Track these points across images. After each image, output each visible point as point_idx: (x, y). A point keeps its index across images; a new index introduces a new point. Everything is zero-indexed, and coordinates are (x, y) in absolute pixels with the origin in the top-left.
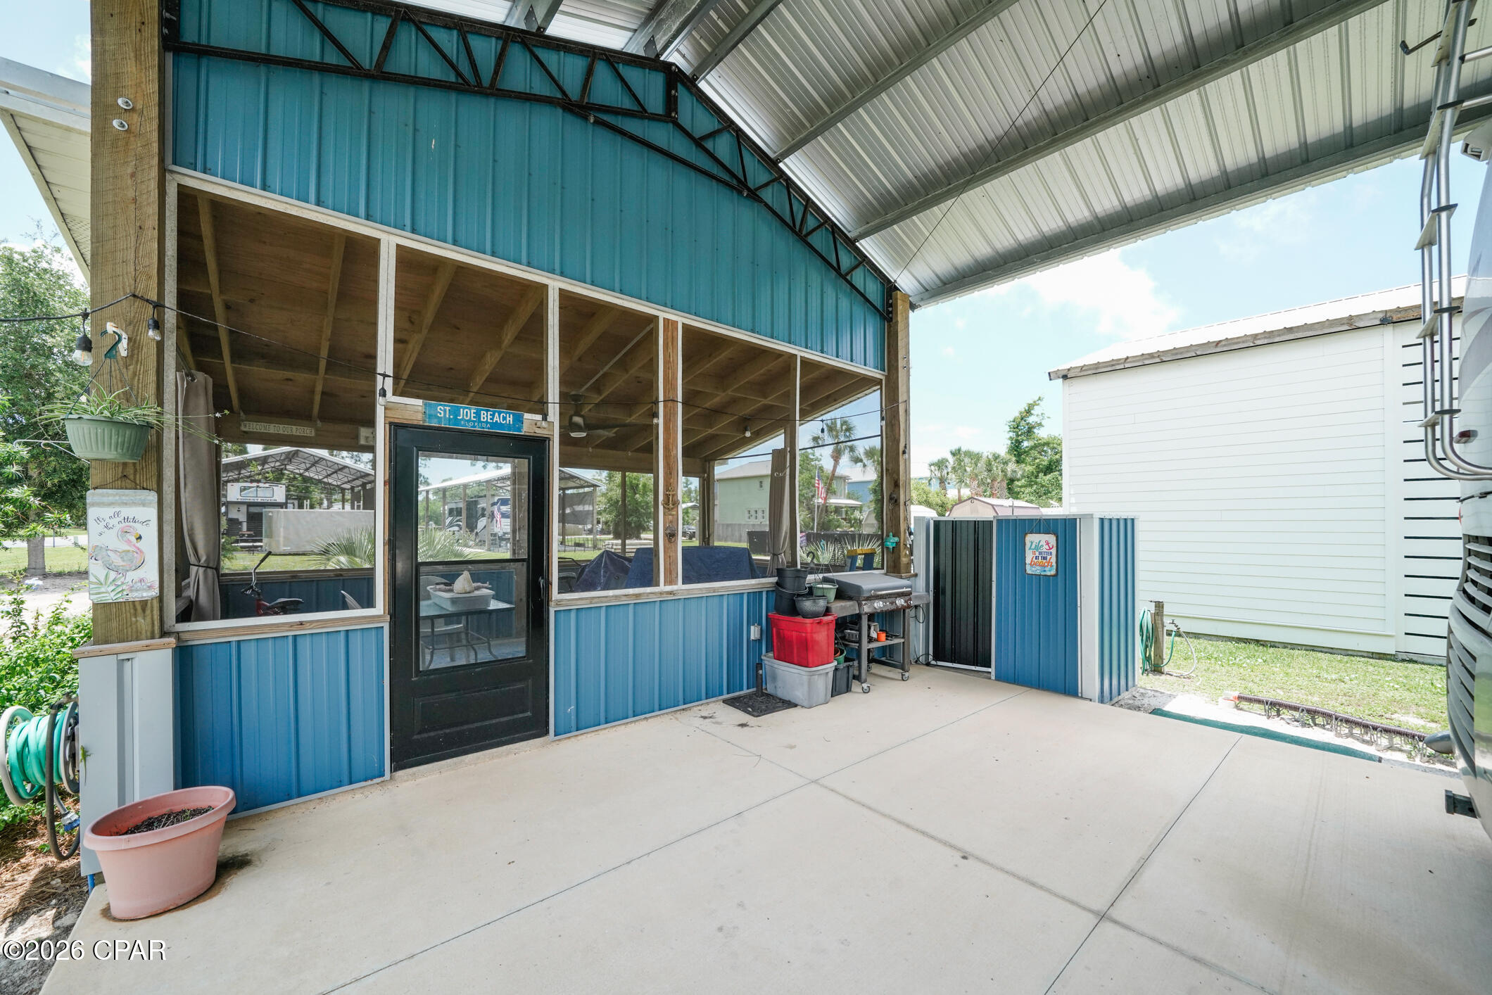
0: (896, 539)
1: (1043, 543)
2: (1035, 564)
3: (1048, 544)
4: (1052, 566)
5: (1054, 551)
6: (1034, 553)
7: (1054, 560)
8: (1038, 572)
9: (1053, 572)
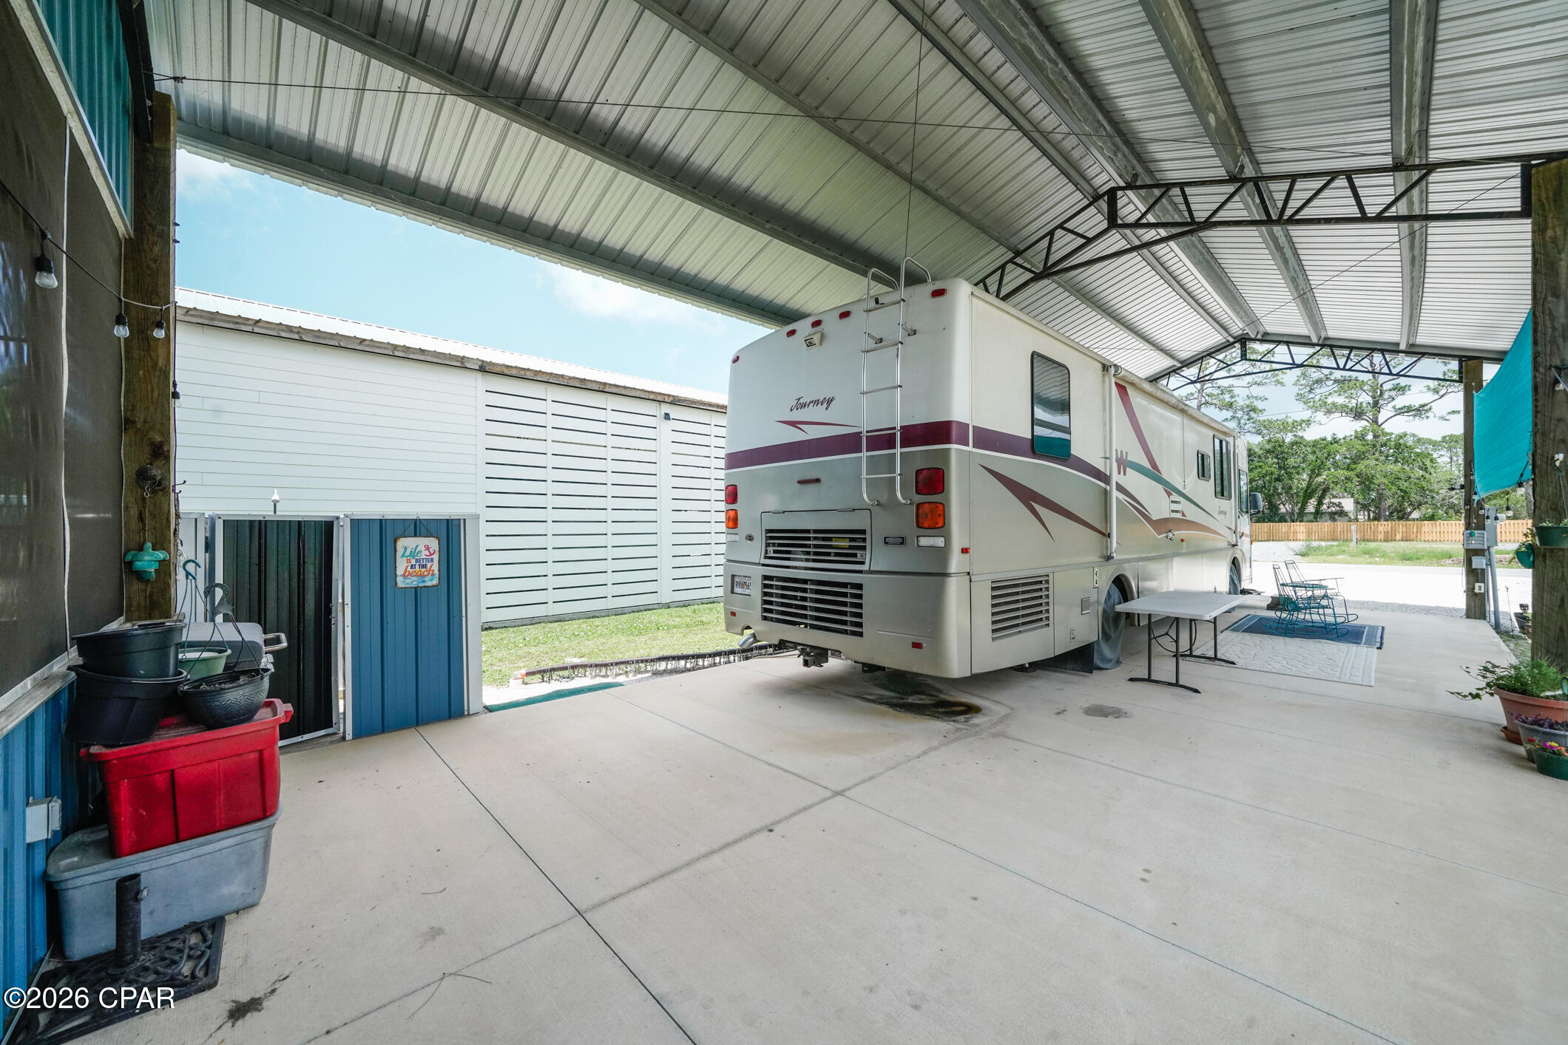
0: (161, 555)
1: (421, 548)
2: (411, 574)
3: (428, 549)
4: (433, 575)
5: (436, 557)
6: (408, 561)
7: (435, 568)
8: (415, 584)
9: (435, 582)
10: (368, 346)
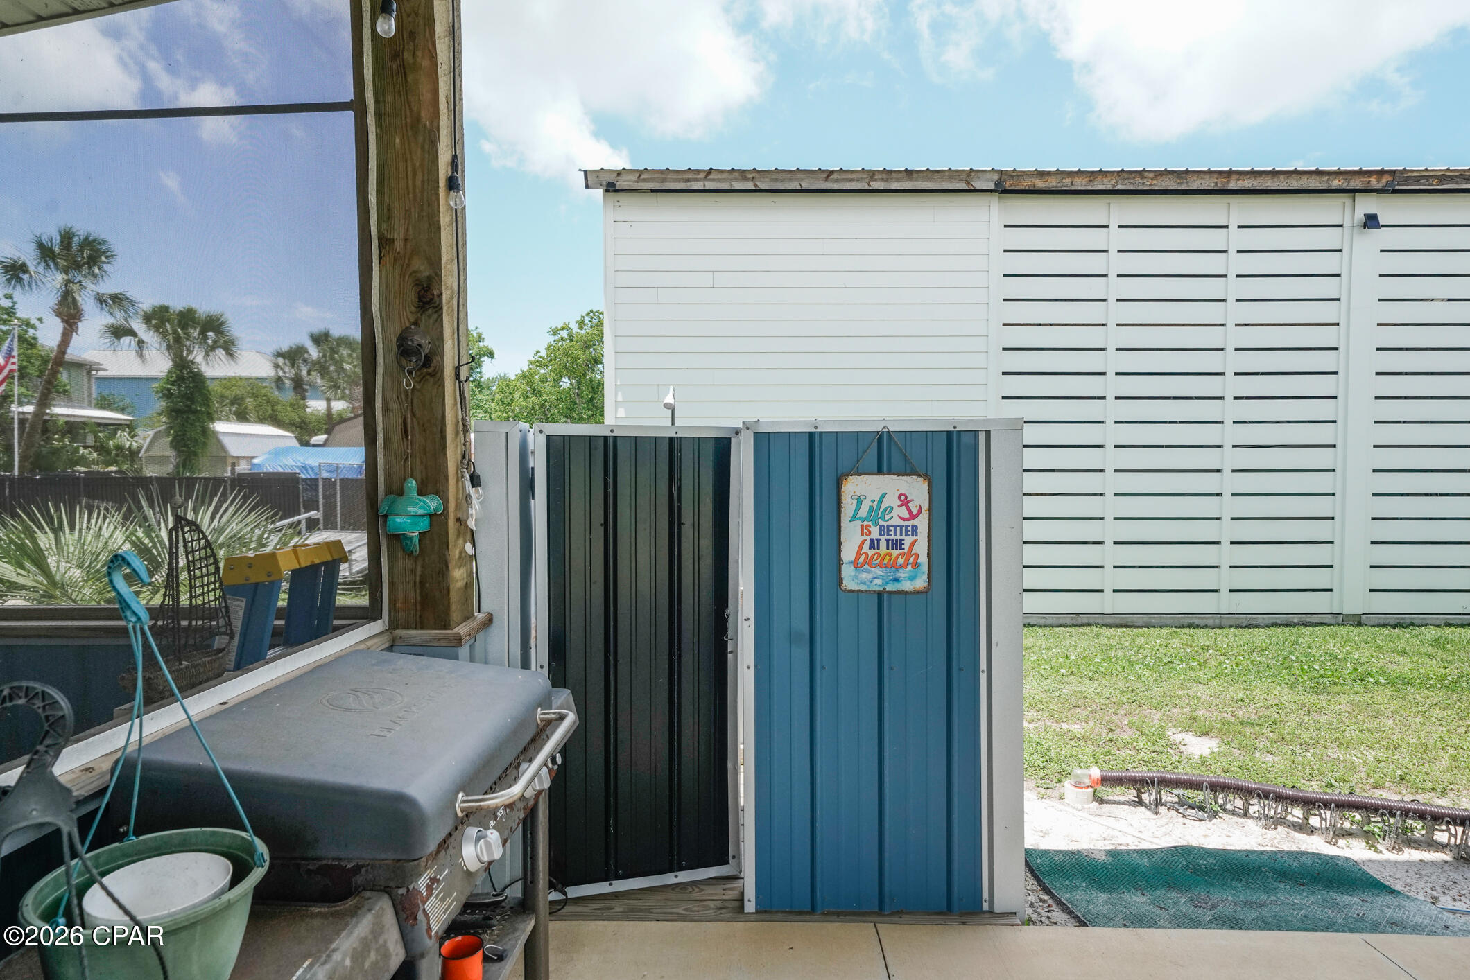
0: (432, 503)
1: (892, 500)
2: (869, 561)
3: (905, 502)
4: (916, 565)
5: (922, 523)
6: (865, 530)
7: (922, 548)
8: (877, 585)
9: (921, 583)
10: (837, 181)
